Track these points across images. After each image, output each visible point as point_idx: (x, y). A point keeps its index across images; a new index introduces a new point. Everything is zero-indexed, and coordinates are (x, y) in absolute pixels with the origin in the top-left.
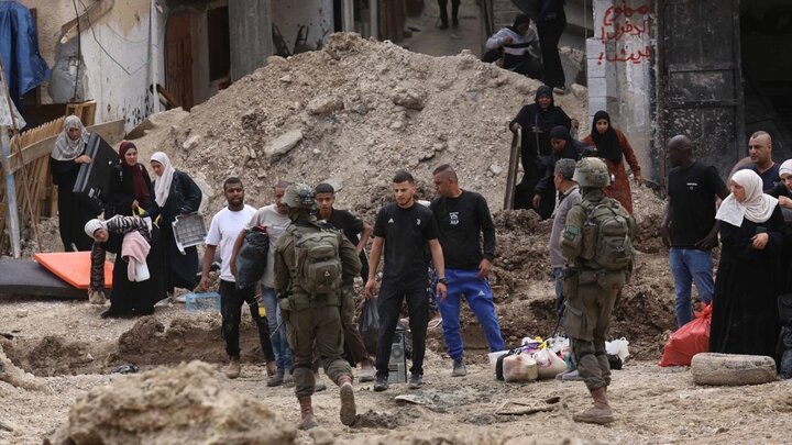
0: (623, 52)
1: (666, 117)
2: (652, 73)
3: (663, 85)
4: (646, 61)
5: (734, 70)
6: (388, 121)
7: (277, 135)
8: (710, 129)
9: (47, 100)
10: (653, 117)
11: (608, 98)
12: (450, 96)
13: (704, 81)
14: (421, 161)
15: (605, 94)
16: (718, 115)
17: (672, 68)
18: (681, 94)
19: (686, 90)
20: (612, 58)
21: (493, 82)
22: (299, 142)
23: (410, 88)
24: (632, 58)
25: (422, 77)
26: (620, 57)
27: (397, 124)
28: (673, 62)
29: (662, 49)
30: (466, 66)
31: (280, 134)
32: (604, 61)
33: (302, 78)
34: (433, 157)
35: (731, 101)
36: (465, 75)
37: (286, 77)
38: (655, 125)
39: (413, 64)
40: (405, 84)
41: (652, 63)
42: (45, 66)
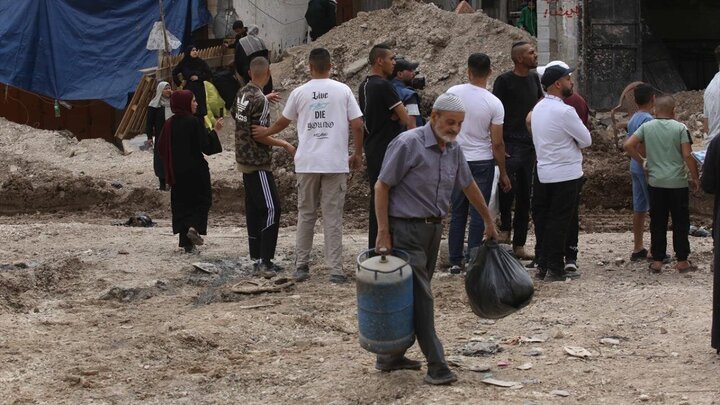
0: (561, 9)
1: (588, 54)
2: (580, 24)
3: (587, 33)
4: (576, 16)
5: (636, 24)
6: (422, 54)
7: (352, 61)
8: (618, 63)
9: (212, 36)
10: (580, 53)
11: (551, 40)
12: (465, 39)
13: (616, 31)
14: (439, 80)
15: (548, 37)
16: (624, 54)
17: (593, 21)
18: (600, 39)
19: (602, 37)
20: (553, 13)
21: (494, 31)
22: (365, 66)
23: (439, 33)
24: (566, 13)
25: (448, 27)
26: (559, 12)
27: (428, 56)
28: (594, 17)
29: (586, 8)
30: (478, 20)
31: (355, 60)
32: (548, 15)
33: (374, 26)
34: (448, 78)
35: (633, 45)
36: (477, 26)
37: (364, 25)
38: (581, 60)
39: (443, 18)
40: (436, 30)
41: (580, 17)
42: (210, 15)
